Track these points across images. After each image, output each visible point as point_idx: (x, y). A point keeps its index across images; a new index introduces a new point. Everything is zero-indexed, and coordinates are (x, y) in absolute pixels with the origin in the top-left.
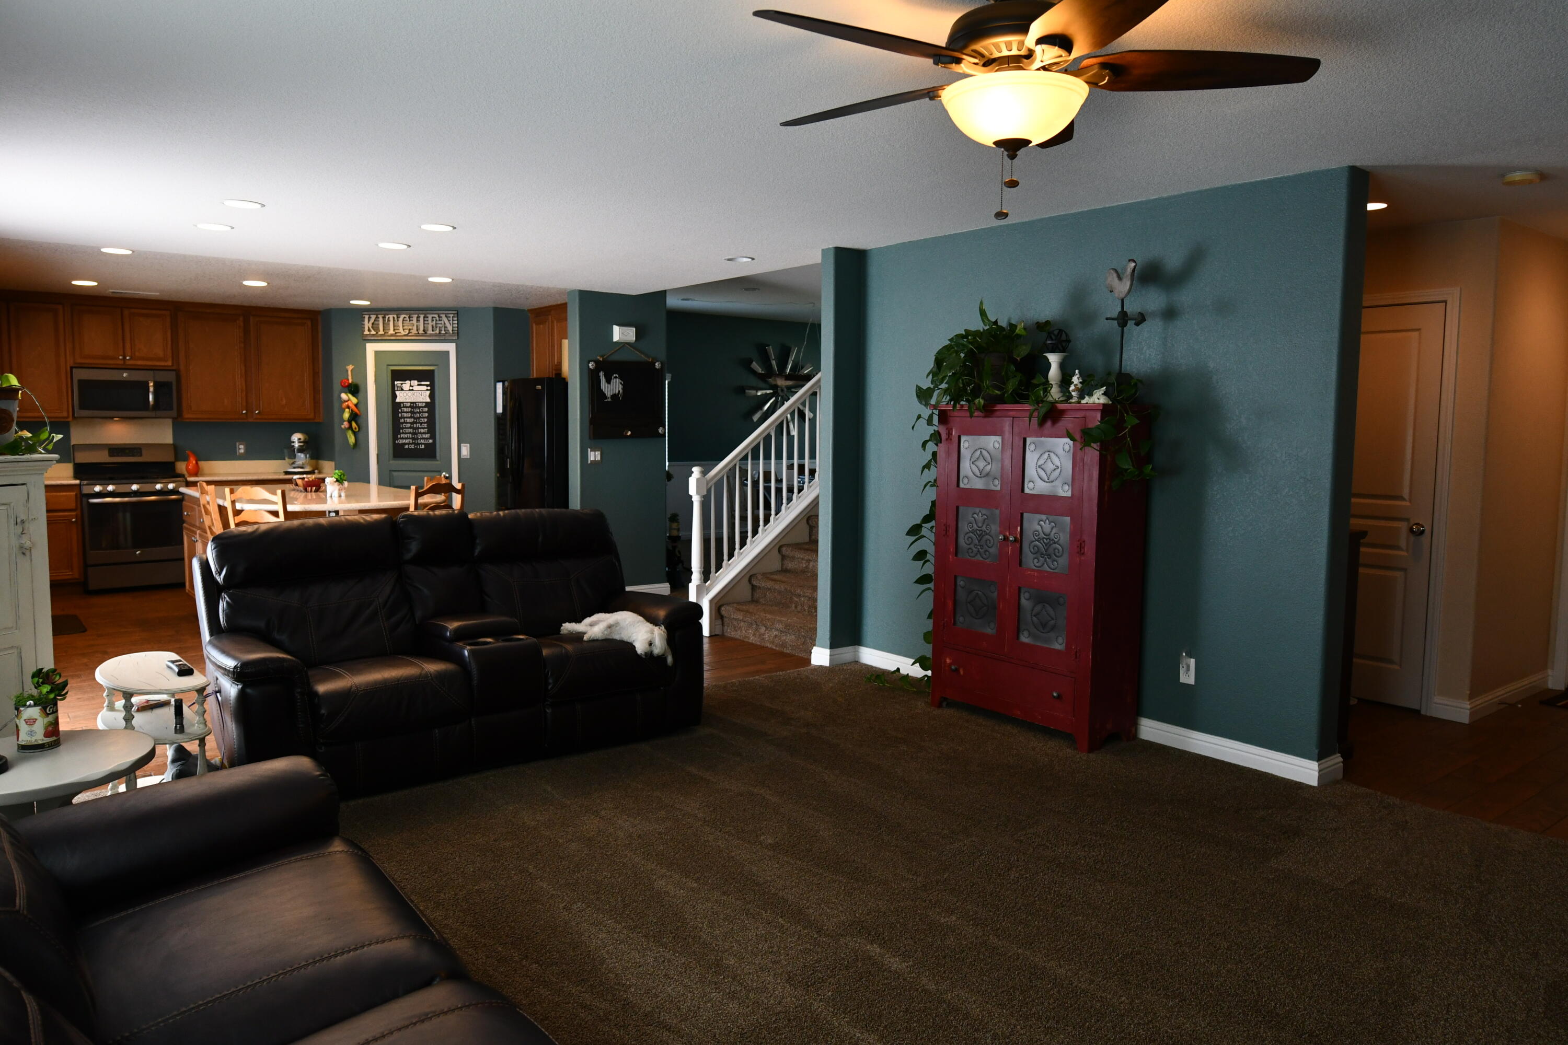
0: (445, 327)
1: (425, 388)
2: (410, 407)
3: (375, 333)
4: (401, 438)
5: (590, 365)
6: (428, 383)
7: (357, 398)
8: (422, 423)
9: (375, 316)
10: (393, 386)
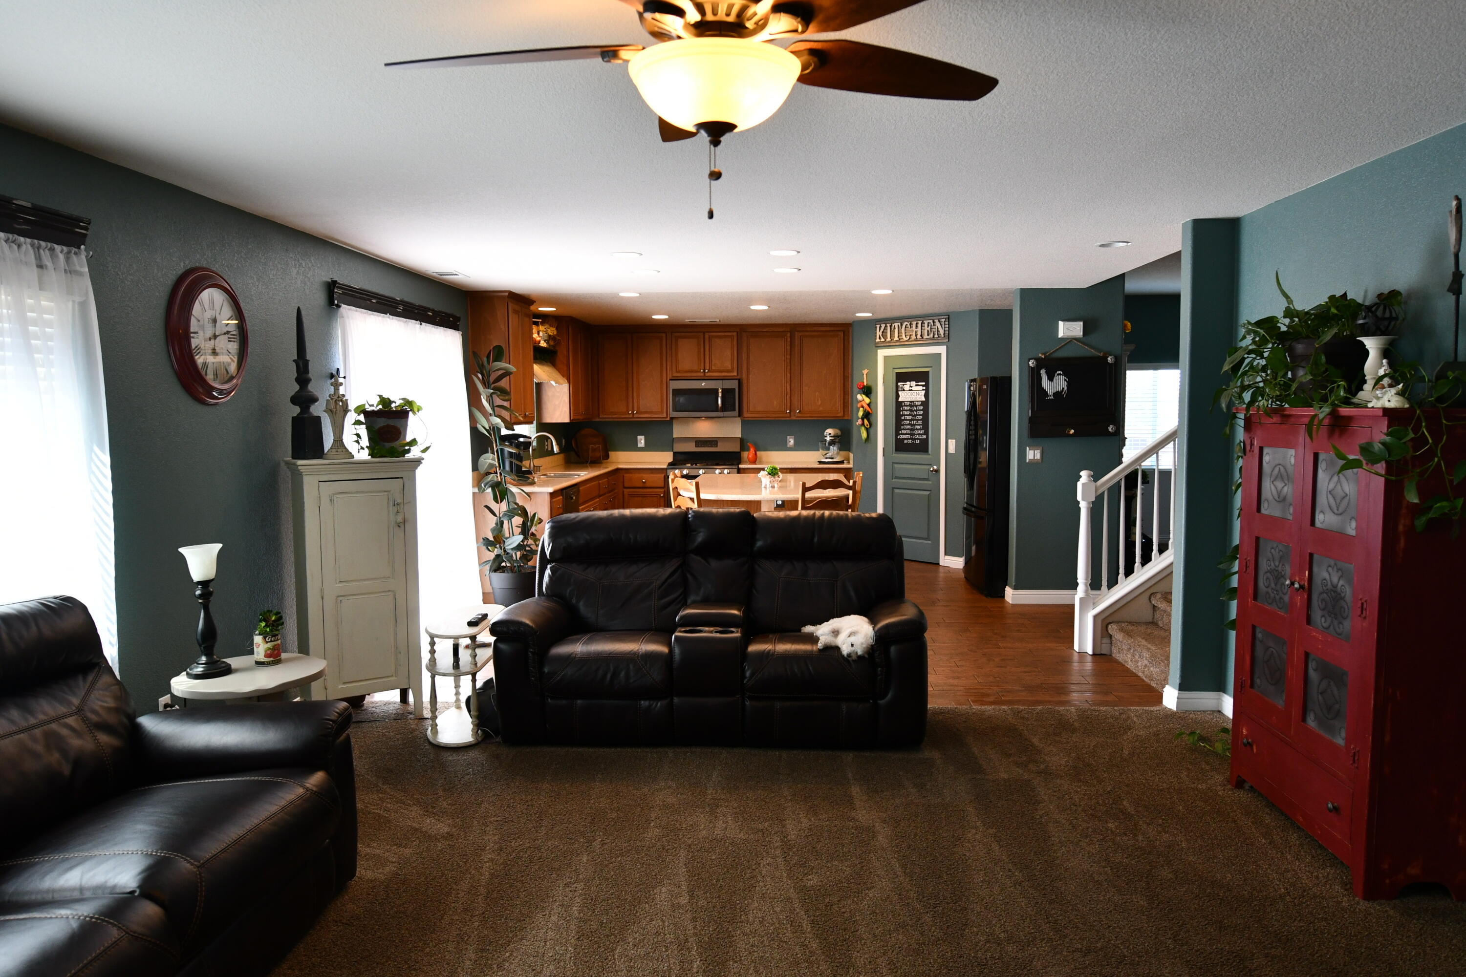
0: (938, 331)
1: (921, 388)
2: (910, 405)
3: (884, 340)
4: (901, 434)
5: (1030, 363)
6: (924, 383)
7: (870, 398)
8: (918, 420)
9: (884, 325)
10: (897, 386)
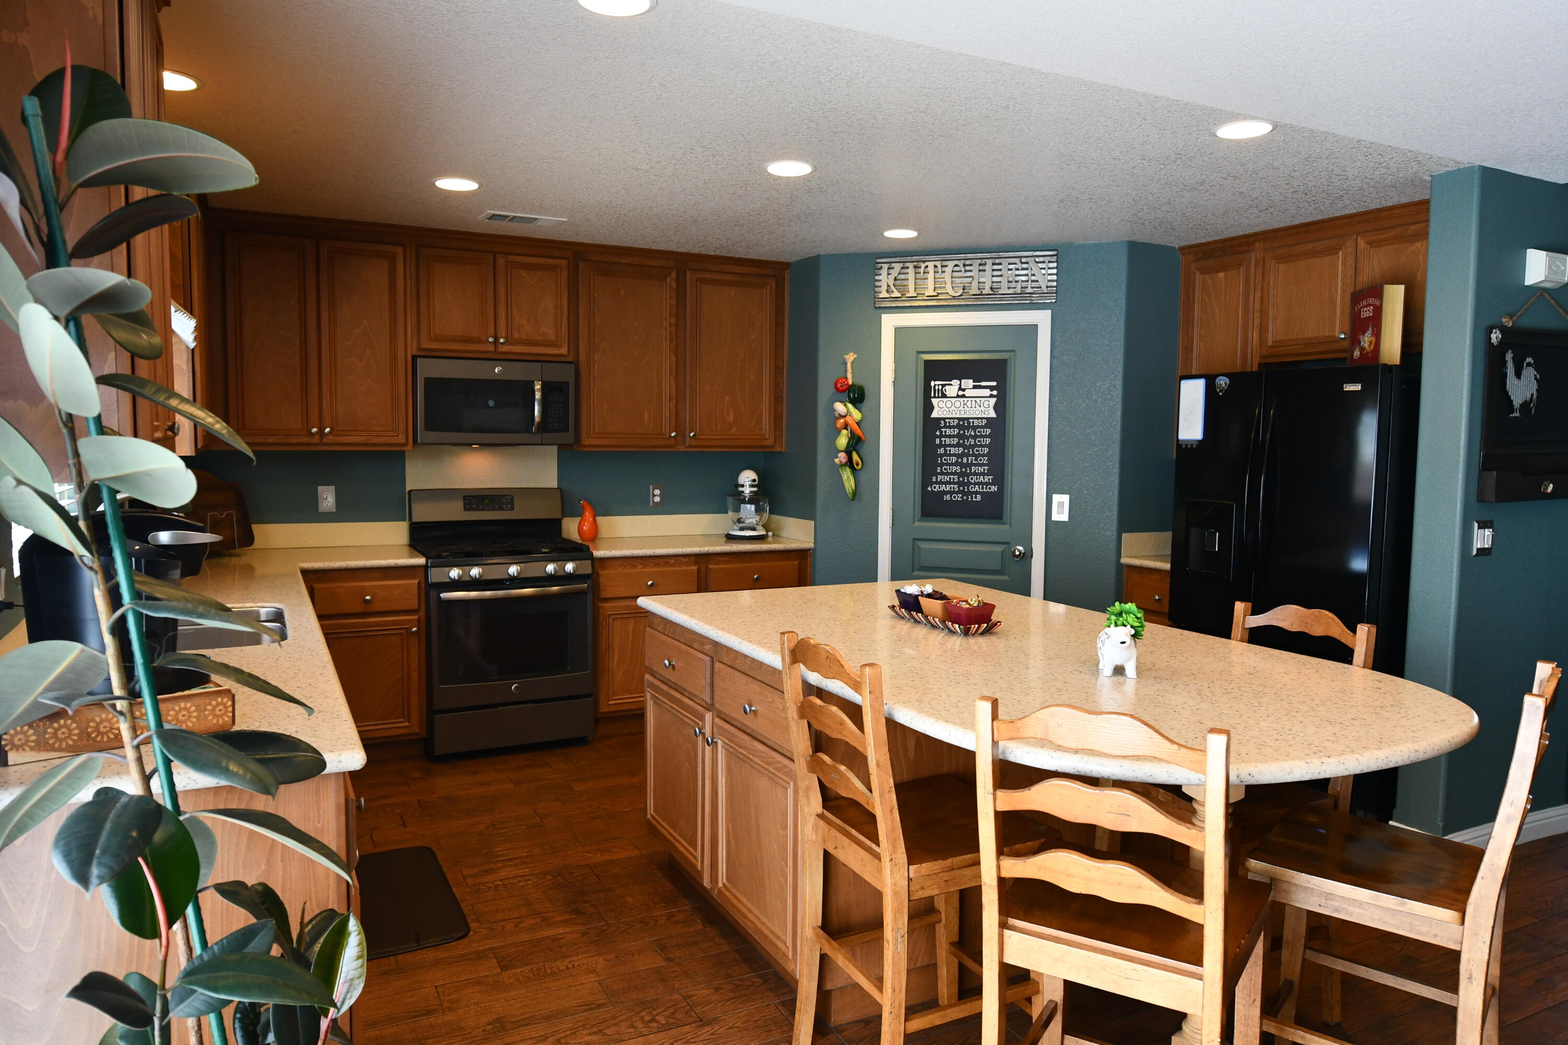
0: (1034, 282)
1: (987, 392)
2: (958, 426)
3: (899, 295)
4: (937, 483)
5: (1493, 336)
6: (994, 384)
7: (862, 411)
8: (980, 455)
9: (900, 263)
10: (927, 388)
